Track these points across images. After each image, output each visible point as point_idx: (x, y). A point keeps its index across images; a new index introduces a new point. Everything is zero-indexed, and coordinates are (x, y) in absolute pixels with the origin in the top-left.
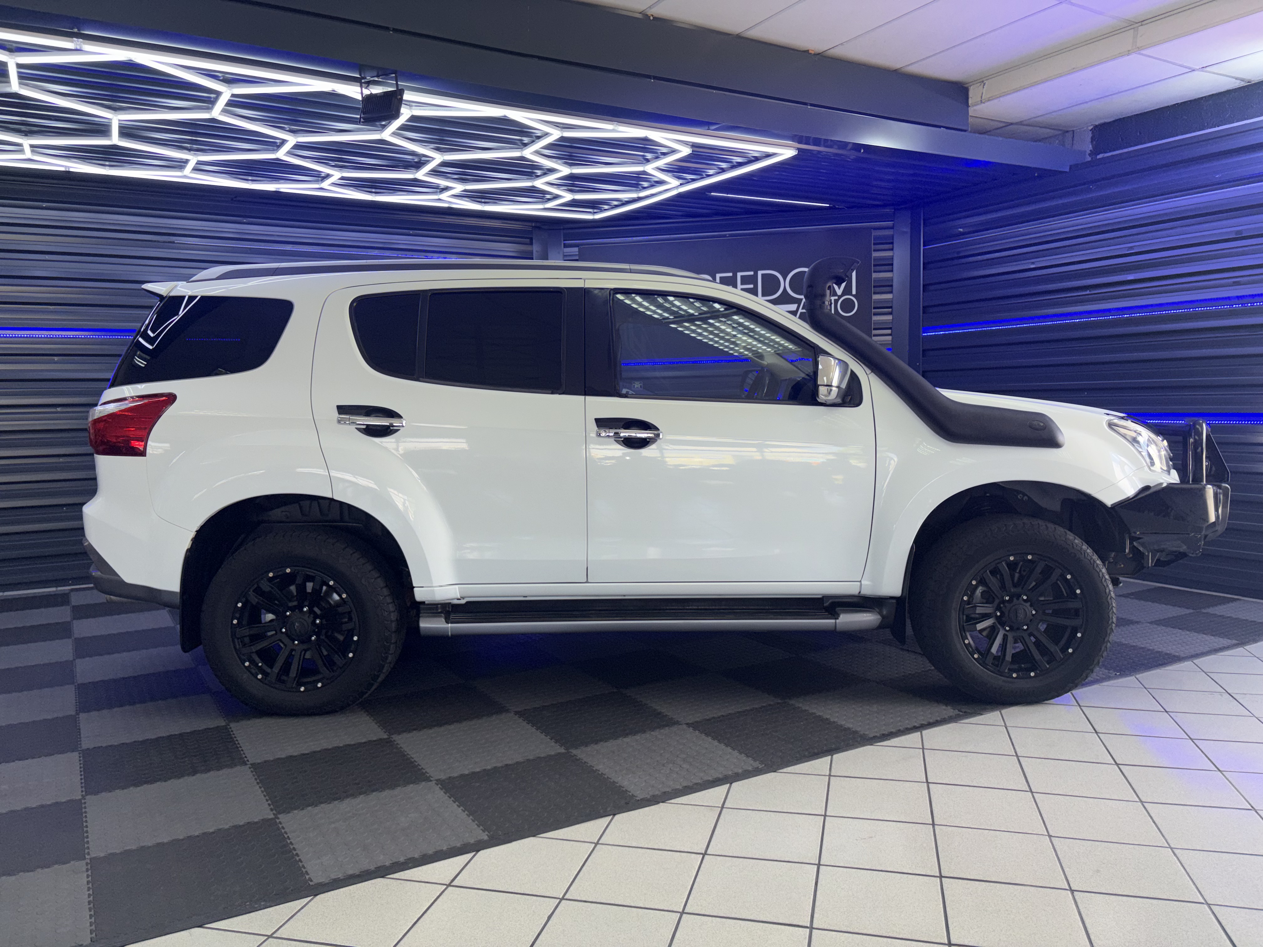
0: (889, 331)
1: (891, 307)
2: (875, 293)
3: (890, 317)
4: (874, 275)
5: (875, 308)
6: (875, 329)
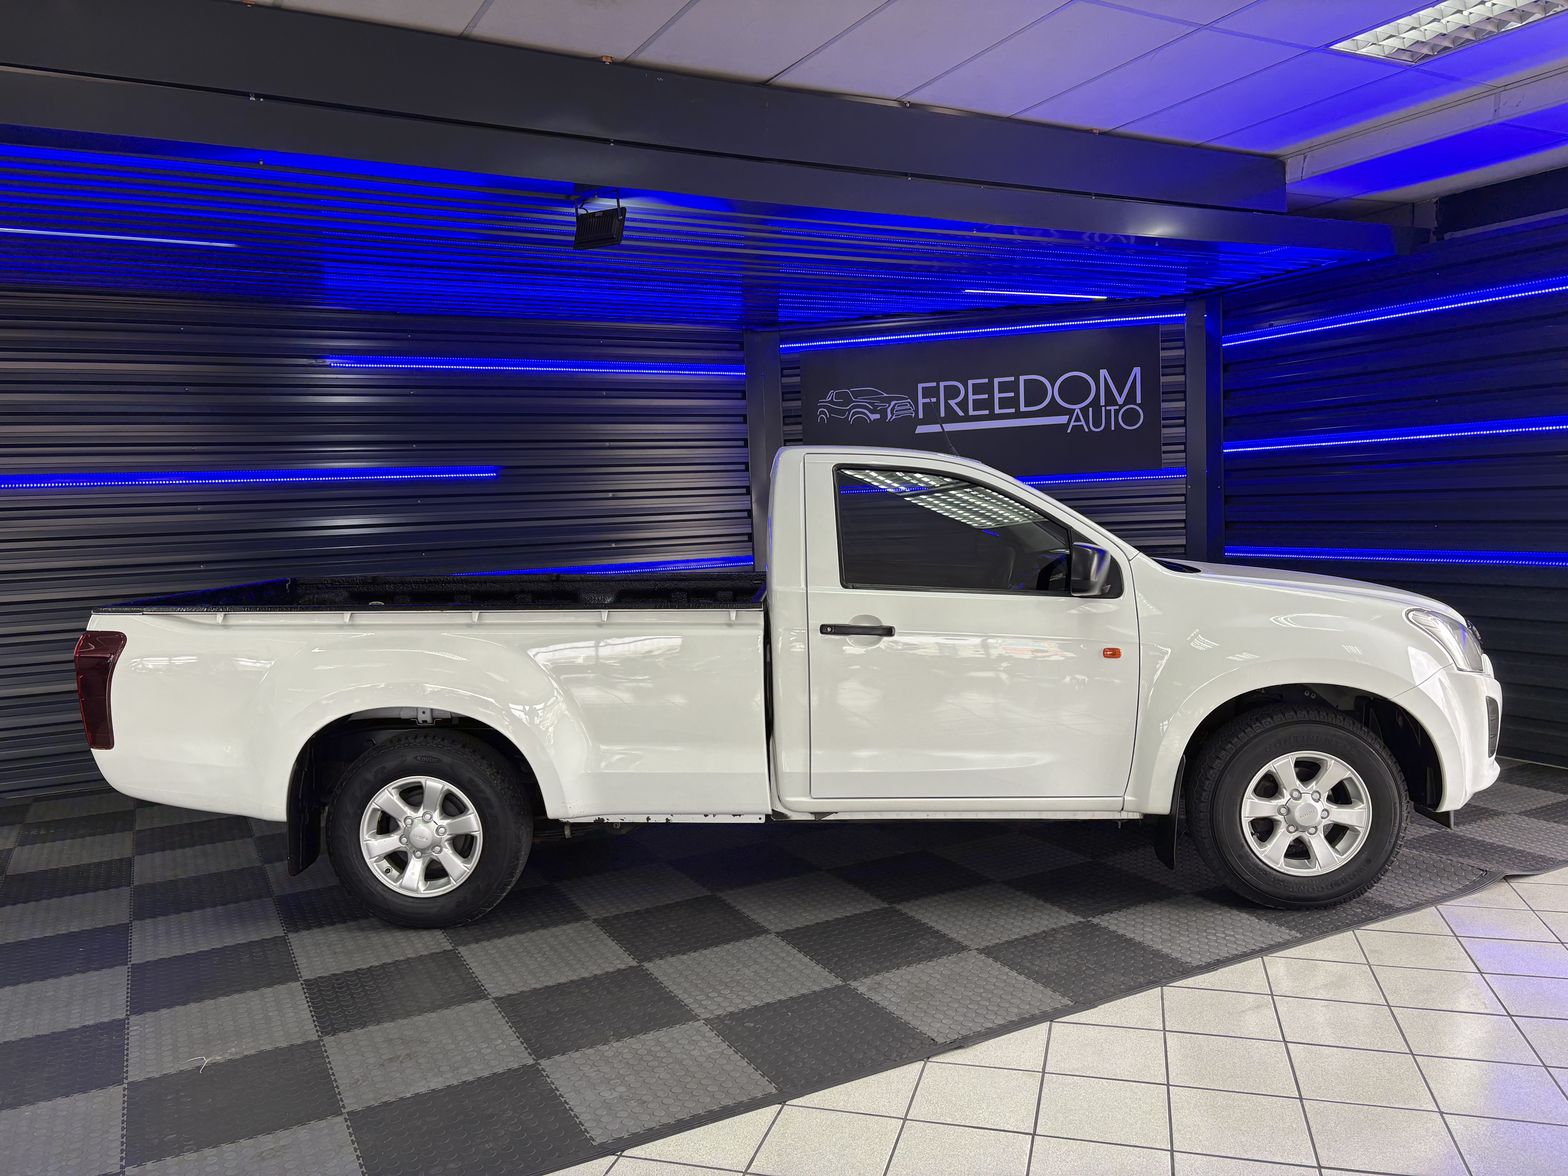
0: (1182, 447)
1: (1184, 418)
2: (1163, 401)
3: (1183, 430)
4: (1163, 379)
5: (1164, 419)
6: (1164, 444)
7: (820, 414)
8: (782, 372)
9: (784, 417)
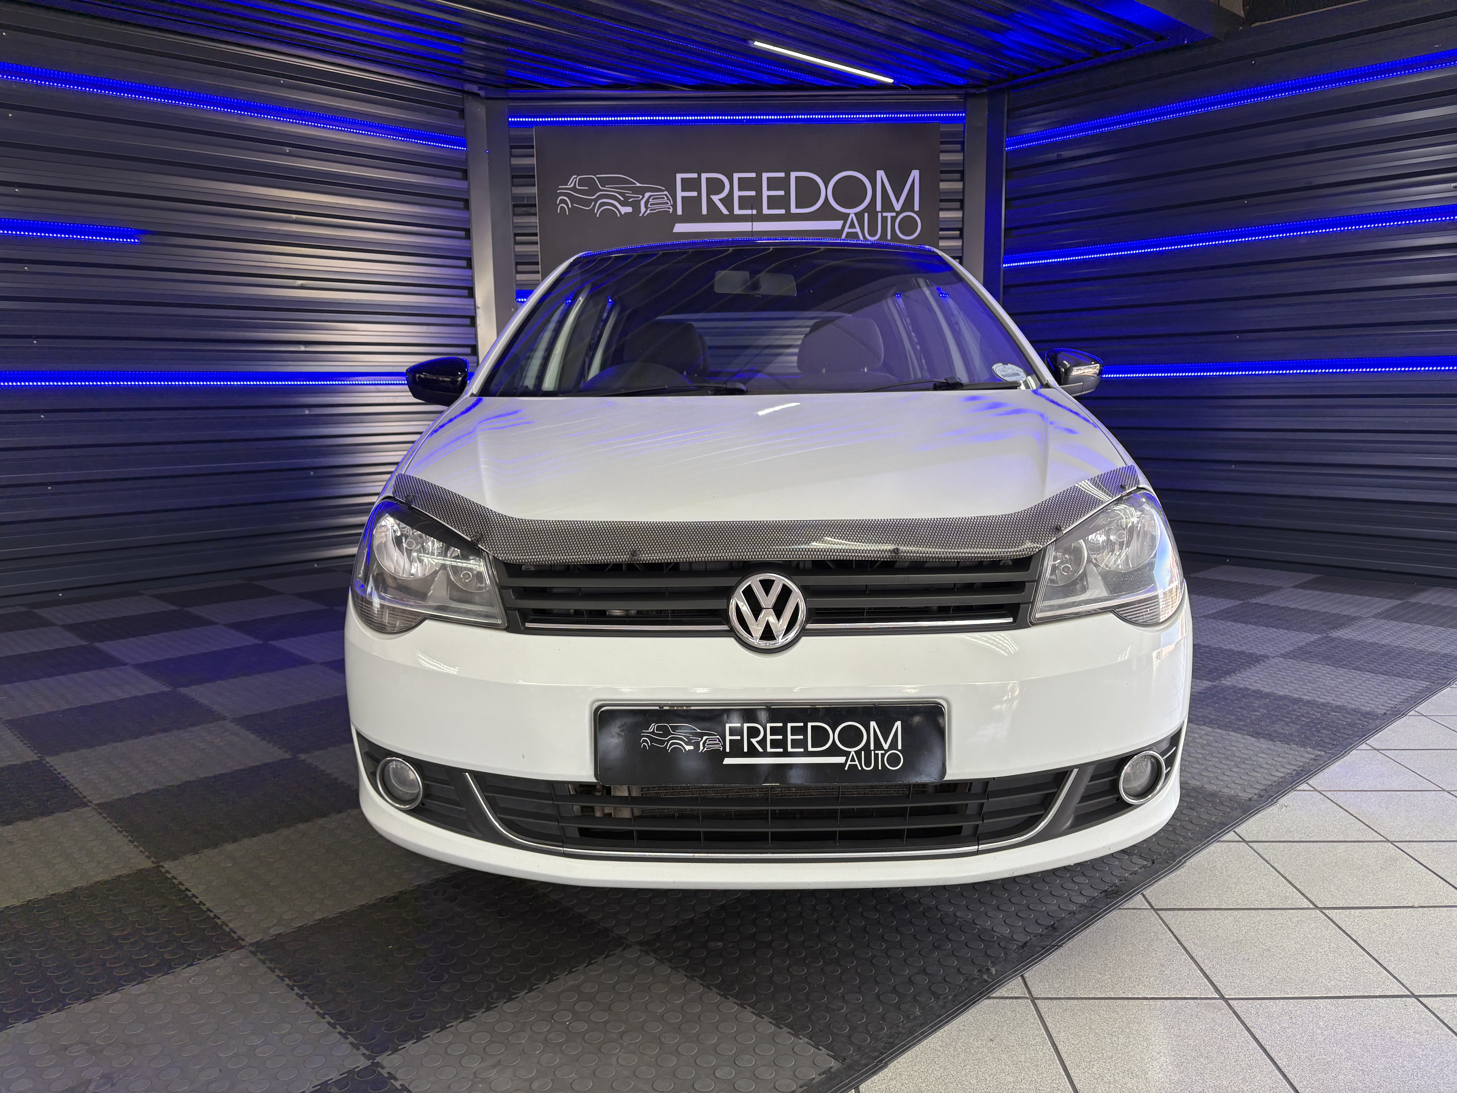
1: (960, 229)
2: (942, 210)
3: (959, 243)
4: (942, 185)
5: (942, 230)
7: (560, 203)
8: (511, 152)
9: (514, 206)
